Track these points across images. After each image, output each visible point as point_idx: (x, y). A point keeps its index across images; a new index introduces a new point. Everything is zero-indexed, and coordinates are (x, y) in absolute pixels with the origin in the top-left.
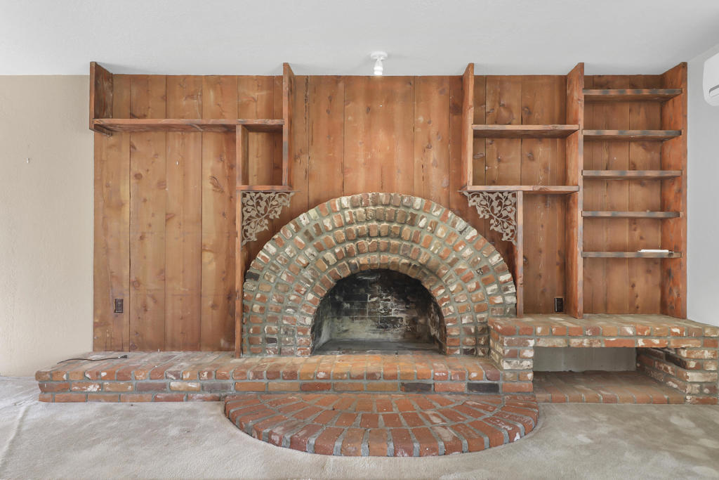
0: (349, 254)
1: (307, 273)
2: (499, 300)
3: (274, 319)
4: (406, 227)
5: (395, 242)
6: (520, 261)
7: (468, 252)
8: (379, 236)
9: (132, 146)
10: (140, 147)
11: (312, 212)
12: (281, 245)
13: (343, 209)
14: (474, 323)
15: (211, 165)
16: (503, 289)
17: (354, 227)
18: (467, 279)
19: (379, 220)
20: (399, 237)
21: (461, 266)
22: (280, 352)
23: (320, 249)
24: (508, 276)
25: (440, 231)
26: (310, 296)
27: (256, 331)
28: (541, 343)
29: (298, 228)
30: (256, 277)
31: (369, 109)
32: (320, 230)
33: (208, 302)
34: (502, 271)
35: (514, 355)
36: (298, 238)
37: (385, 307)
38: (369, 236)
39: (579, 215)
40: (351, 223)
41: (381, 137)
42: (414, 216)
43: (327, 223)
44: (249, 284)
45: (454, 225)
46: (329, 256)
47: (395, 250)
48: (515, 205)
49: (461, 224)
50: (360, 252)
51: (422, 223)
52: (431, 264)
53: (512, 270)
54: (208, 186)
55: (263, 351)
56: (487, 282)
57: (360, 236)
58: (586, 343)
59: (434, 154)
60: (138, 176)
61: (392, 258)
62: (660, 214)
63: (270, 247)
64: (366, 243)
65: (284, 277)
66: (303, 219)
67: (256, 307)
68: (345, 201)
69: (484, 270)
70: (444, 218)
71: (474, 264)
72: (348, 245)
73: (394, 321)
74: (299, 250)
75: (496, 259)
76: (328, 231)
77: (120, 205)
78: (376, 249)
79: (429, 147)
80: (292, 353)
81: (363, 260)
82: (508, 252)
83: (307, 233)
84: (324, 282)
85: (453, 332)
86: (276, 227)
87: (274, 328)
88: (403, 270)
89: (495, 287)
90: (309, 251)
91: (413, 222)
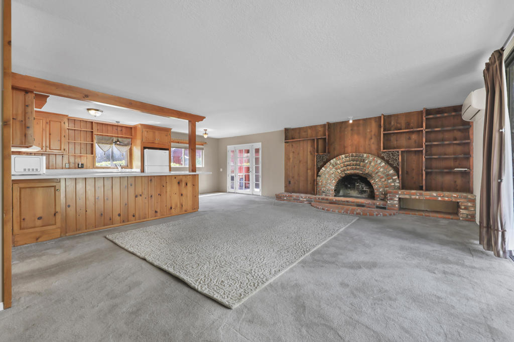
0: (344, 170)
1: (333, 175)
2: (393, 184)
3: (324, 187)
4: (361, 163)
5: (357, 167)
6: (400, 173)
7: (382, 170)
8: (353, 165)
9: (292, 145)
10: (294, 145)
11: (334, 159)
12: (326, 168)
13: (343, 158)
14: (384, 191)
15: (309, 148)
16: (394, 181)
17: (346, 163)
18: (382, 178)
19: (353, 161)
20: (359, 165)
21: (379, 174)
22: (326, 195)
23: (336, 169)
24: (396, 177)
25: (372, 164)
26: (334, 181)
27: (320, 190)
28: (401, 197)
29: (330, 164)
30: (320, 176)
31: (352, 130)
32: (336, 164)
33: (309, 182)
34: (394, 176)
35: (391, 199)
36: (331, 166)
37: (362, 187)
38: (350, 165)
39: (424, 157)
40: (345, 162)
41: (356, 137)
42: (364, 160)
43: (338, 162)
44: (318, 178)
45: (377, 162)
46: (339, 171)
47: (358, 169)
48: (398, 155)
49: (379, 161)
50: (348, 170)
51: (366, 162)
52: (370, 173)
53: (398, 175)
54: (309, 153)
55: (322, 195)
56: (389, 179)
57: (347, 165)
58: (417, 197)
59: (372, 141)
60: (293, 152)
61: (357, 171)
63: (323, 168)
64: (350, 167)
65: (327, 176)
66: (332, 161)
67: (320, 184)
68: (343, 156)
69: (388, 175)
70: (374, 160)
71: (384, 173)
72: (344, 168)
73: (365, 192)
74: (331, 169)
75: (392, 172)
76: (338, 164)
77: (290, 159)
78: (352, 169)
79: (371, 138)
80: (329, 196)
81: (348, 172)
82: (396, 170)
83: (333, 165)
84: (337, 178)
85: (377, 193)
86: (325, 163)
87: (325, 189)
88: (363, 175)
89: (391, 180)
90: (333, 169)
91: (364, 161)
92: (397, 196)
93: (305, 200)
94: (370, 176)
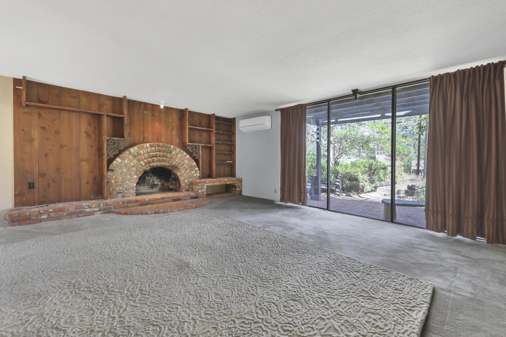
0: (149, 162)
1: (134, 169)
2: (195, 175)
3: (120, 185)
4: (168, 154)
5: (164, 158)
6: (201, 164)
7: (187, 162)
8: (160, 156)
9: (40, 114)
10: (44, 115)
11: (136, 148)
12: (123, 159)
13: (147, 147)
14: (188, 182)
15: (84, 126)
16: (196, 172)
17: (151, 154)
18: (187, 169)
19: (160, 152)
20: (166, 157)
21: (185, 166)
22: (123, 196)
23: (139, 160)
24: (198, 168)
25: (179, 156)
26: (135, 177)
27: (113, 190)
28: (208, 185)
29: (130, 153)
30: (112, 171)
31: (153, 115)
32: (139, 154)
33: (84, 181)
34: (195, 167)
36: (130, 157)
37: (153, 181)
38: (156, 156)
39: (214, 152)
40: (150, 152)
41: (157, 124)
42: (171, 151)
43: (141, 152)
44: (110, 173)
45: (183, 154)
46: (142, 163)
47: (165, 161)
48: (199, 149)
49: (185, 154)
50: (153, 162)
51: (173, 153)
52: (176, 166)
53: (198, 167)
54: (83, 135)
55: (117, 197)
56: (192, 170)
57: (153, 156)
59: (174, 132)
60: (43, 128)
61: (163, 164)
62: (230, 153)
63: (118, 160)
64: (155, 159)
65: (125, 170)
66: (132, 150)
67: (113, 181)
68: (148, 145)
69: (191, 167)
70: (180, 152)
71: (188, 165)
72: (149, 159)
73: (156, 185)
74: (131, 160)
75: (194, 164)
76: (141, 154)
78: (159, 161)
79: (173, 129)
80: (128, 196)
81: (154, 164)
82: (197, 161)
83: (133, 155)
84: (140, 172)
85: (183, 184)
86: (121, 152)
87: (121, 188)
88: (168, 167)
89: (194, 171)
90: (135, 161)
91: (170, 153)
92: (206, 185)
93: (96, 209)
94: (177, 168)
